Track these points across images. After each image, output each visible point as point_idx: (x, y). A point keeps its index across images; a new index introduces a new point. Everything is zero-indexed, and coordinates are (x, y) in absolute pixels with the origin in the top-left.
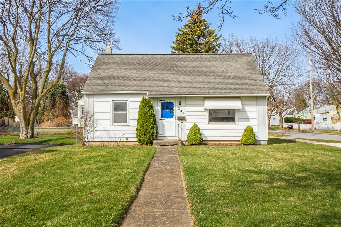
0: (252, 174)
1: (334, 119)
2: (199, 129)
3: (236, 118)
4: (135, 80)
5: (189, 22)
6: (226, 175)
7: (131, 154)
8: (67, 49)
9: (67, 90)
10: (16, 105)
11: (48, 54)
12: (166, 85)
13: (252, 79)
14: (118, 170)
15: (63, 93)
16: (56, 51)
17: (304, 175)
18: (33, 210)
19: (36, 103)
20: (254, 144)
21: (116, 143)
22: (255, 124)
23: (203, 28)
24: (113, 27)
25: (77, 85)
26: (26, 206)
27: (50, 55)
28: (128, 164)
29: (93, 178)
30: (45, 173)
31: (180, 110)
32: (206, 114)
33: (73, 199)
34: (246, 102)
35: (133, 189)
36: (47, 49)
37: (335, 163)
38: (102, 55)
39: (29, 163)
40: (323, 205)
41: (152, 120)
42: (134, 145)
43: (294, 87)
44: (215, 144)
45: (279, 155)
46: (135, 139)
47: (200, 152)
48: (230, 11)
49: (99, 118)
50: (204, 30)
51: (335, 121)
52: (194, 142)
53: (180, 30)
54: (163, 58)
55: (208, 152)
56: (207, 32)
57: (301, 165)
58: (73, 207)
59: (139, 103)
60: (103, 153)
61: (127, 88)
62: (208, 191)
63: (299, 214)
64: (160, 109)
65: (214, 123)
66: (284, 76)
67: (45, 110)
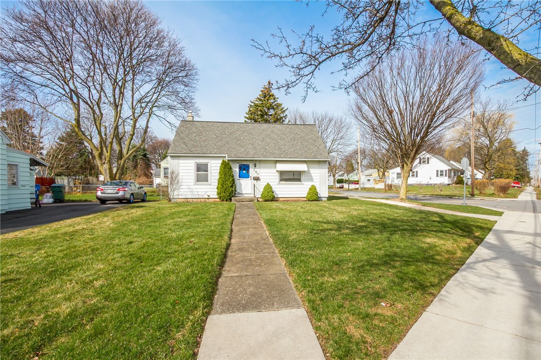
0: (323, 224)
1: (376, 181)
2: (271, 187)
3: (303, 178)
4: (215, 145)
5: (260, 95)
6: (302, 226)
7: (215, 209)
8: (150, 115)
9: (148, 153)
10: (102, 165)
11: (132, 119)
12: (243, 150)
13: (316, 146)
14: (208, 223)
15: (145, 155)
16: (139, 116)
17: (363, 224)
18: (139, 257)
19: (122, 164)
20: (317, 200)
21: (199, 200)
22: (318, 184)
23: (272, 101)
24: (193, 97)
25: (157, 148)
26: (133, 255)
27: (135, 120)
28: (215, 218)
29: (187, 230)
30: (140, 225)
31: (255, 172)
32: (278, 175)
33: (175, 247)
34: (311, 165)
35: (226, 238)
36: (131, 114)
37: (385, 215)
38: (184, 121)
39: (122, 217)
40: (384, 247)
41: (231, 179)
42: (215, 201)
43: (346, 154)
44: (285, 201)
45: (339, 209)
46: (216, 197)
47: (274, 207)
48: (313, 87)
49: (184, 177)
50: (273, 103)
51: (377, 182)
52: (267, 198)
53: (252, 102)
54: (240, 126)
55: (281, 207)
56: (275, 105)
57: (359, 216)
58: (177, 254)
59: (220, 165)
60: (189, 208)
61: (209, 152)
62: (291, 238)
63: (368, 255)
64: (237, 170)
65: (284, 182)
66: (338, 144)
67: (128, 171)
